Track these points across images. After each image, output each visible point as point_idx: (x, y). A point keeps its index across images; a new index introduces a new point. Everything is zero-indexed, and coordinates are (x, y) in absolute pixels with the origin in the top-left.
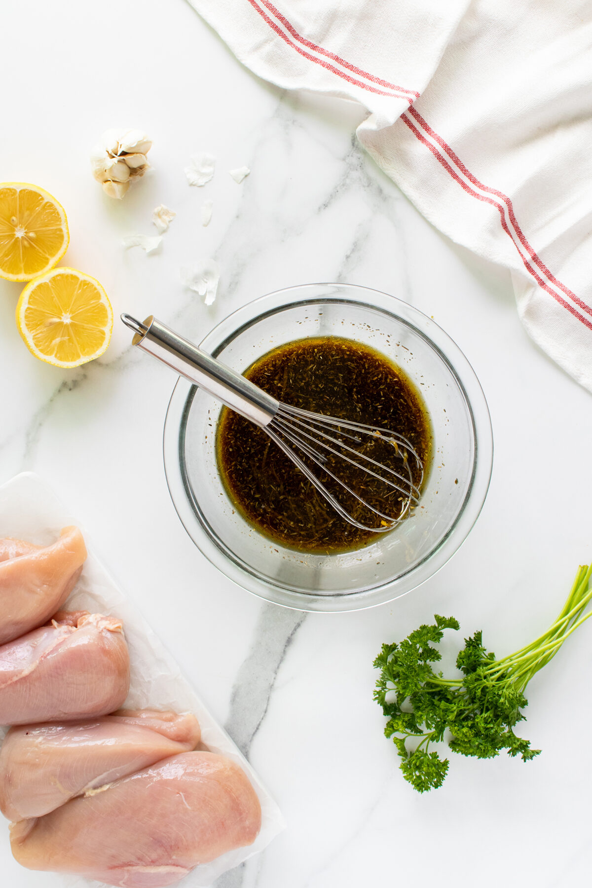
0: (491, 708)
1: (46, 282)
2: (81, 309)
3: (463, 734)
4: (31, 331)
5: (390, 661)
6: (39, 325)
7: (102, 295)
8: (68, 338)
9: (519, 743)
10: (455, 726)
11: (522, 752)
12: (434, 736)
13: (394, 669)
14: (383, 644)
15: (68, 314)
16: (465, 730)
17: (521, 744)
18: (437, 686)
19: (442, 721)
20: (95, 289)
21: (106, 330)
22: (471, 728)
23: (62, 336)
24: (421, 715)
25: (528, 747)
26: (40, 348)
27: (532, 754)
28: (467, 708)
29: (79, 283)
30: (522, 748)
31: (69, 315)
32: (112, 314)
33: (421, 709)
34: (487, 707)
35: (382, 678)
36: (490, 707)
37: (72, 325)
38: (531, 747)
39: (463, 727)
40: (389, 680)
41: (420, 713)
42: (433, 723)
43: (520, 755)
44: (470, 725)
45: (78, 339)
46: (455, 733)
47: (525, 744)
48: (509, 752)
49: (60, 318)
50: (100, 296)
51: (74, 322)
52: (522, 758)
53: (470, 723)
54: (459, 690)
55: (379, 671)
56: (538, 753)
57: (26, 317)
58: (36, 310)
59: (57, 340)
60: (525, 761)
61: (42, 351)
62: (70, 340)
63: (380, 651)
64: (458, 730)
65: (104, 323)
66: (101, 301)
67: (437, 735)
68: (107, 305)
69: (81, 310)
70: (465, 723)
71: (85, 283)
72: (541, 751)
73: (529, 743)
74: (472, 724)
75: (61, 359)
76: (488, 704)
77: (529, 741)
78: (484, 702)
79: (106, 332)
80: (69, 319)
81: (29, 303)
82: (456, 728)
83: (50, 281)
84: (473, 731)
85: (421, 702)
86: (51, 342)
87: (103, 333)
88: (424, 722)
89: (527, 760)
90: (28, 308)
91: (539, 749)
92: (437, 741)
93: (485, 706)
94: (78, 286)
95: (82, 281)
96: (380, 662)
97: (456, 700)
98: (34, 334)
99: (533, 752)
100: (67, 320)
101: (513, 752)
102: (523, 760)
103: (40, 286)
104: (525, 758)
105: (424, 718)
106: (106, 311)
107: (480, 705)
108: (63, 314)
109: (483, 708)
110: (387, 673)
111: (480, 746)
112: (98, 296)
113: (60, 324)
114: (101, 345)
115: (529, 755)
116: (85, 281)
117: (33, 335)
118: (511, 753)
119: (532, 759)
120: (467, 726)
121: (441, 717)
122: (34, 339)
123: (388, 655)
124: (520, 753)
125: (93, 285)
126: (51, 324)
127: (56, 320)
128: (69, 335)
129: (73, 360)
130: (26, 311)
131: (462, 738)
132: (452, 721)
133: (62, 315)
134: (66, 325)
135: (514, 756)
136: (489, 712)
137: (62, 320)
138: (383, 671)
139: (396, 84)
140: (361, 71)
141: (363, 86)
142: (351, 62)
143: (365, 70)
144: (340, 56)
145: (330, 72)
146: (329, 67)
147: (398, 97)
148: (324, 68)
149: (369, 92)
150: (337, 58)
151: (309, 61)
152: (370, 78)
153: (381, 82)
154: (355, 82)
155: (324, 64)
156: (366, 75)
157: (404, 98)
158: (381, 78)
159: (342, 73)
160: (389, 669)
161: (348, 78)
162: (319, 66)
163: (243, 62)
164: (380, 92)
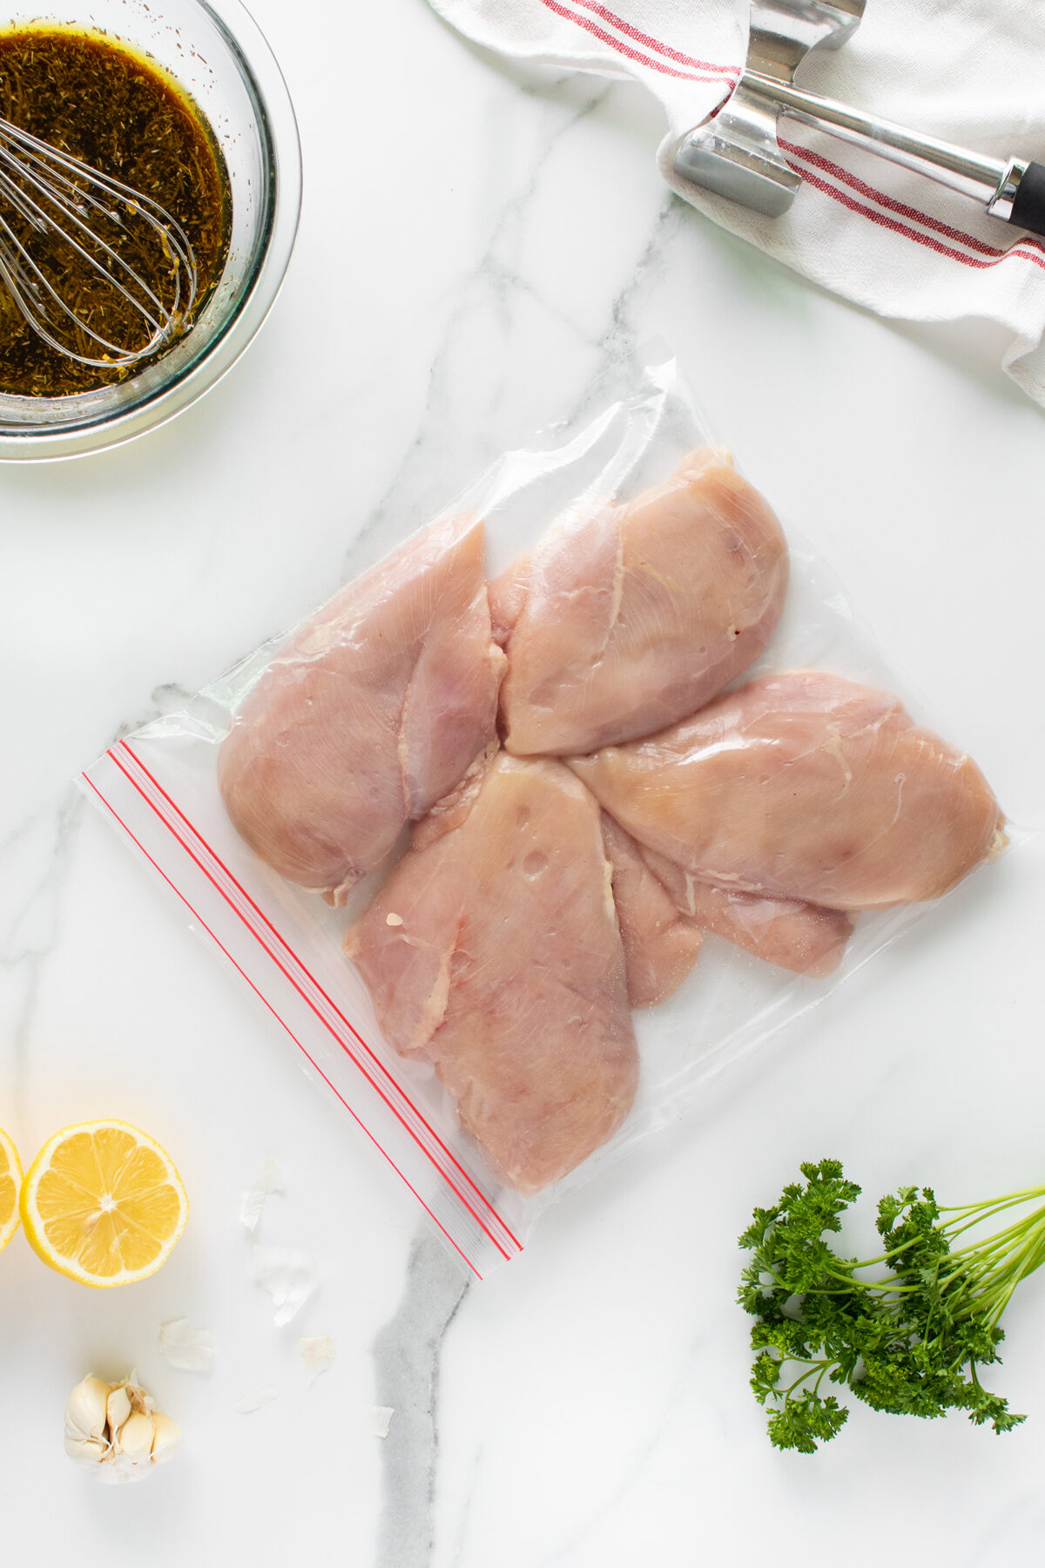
0: (939, 1333)
1: (47, 1172)
2: (118, 1175)
3: (887, 1373)
4: (70, 1255)
5: (769, 1240)
6: (77, 1240)
7: (135, 1134)
8: (127, 1230)
9: (988, 1403)
10: (876, 1360)
11: (994, 1418)
12: (838, 1373)
13: (776, 1252)
14: (756, 1209)
15: (105, 1195)
16: (891, 1368)
17: (992, 1403)
18: (845, 1285)
19: (854, 1349)
20: (120, 1133)
21: (171, 1180)
22: (901, 1365)
23: (118, 1234)
24: (818, 1335)
25: (1003, 1408)
26: (99, 1272)
27: (1010, 1421)
28: (897, 1330)
29: (93, 1139)
30: (995, 1412)
31: (108, 1197)
32: (165, 1153)
33: (817, 1323)
34: (931, 1330)
35: (754, 1266)
36: (936, 1331)
37: (121, 1206)
38: (1011, 1410)
39: (889, 1363)
40: (766, 1270)
41: (816, 1331)
42: (837, 1349)
43: (990, 1422)
44: (900, 1360)
45: (142, 1221)
46: (873, 1371)
47: (998, 1404)
48: (971, 1417)
49: (99, 1209)
50: (132, 1138)
51: (120, 1201)
52: (993, 1428)
53: (900, 1357)
54: (881, 1297)
55: (751, 1253)
56: (1020, 1420)
57: (52, 1240)
58: (58, 1221)
59: (116, 1242)
60: (998, 1433)
61: (104, 1274)
62: (132, 1231)
63: (751, 1221)
64: (880, 1367)
65: (163, 1174)
66: (139, 1145)
67: (842, 1371)
68: (150, 1145)
69: (120, 1178)
70: (892, 1357)
71: (103, 1134)
72: (1025, 1417)
73: (1006, 1404)
74: (904, 1358)
75: (136, 1267)
76: (932, 1326)
77: (1005, 1400)
78: (925, 1322)
79: (173, 1185)
80: (113, 1202)
81: (43, 1217)
82: (877, 1363)
83: (52, 1166)
84: (906, 1369)
85: (820, 1313)
86: (108, 1252)
87: (171, 1189)
88: (823, 1347)
89: (1002, 1432)
90: (47, 1226)
91: (1024, 1414)
92: (841, 1382)
93: (927, 1328)
94: (93, 1145)
95: (94, 1135)
96: (750, 1239)
97: (877, 1314)
98: (78, 1256)
99: (1012, 1417)
100: (108, 1204)
101: (979, 1418)
102: (995, 1430)
103: (42, 1183)
104: (998, 1428)
105: (823, 1339)
106: (155, 1154)
107: (920, 1326)
108: (99, 1199)
109: (924, 1331)
110: (763, 1259)
111: (919, 1399)
112: (129, 1141)
113: (105, 1218)
114: (178, 1208)
115: (1005, 1423)
116: (99, 1131)
117: (77, 1259)
118: (975, 1418)
119: (1010, 1430)
120: (896, 1362)
121: (853, 1343)
122: (81, 1264)
123: (765, 1227)
124: (991, 1419)
125: (114, 1130)
126: (92, 1226)
127: (95, 1216)
128: (127, 1225)
129: (154, 1255)
130: (46, 1231)
131: (884, 1380)
132: (871, 1352)
133: (99, 1203)
134: (114, 1213)
135: (980, 1423)
136: (935, 1340)
137: (103, 1211)
138: (755, 1254)
139: (703, 60)
140: (643, 36)
141: (646, 61)
142: (626, 19)
143: (650, 34)
144: (609, 8)
145: (590, 35)
146: (589, 26)
147: (709, 80)
148: (580, 28)
149: (656, 72)
150: (602, 12)
151: (555, 14)
152: (658, 47)
153: (676, 56)
154: (632, 54)
155: (579, 21)
156: (651, 43)
157: (718, 80)
158: (677, 50)
159: (609, 37)
160: (766, 1252)
161: (621, 47)
162: (571, 24)
163: (442, 13)
164: (676, 74)
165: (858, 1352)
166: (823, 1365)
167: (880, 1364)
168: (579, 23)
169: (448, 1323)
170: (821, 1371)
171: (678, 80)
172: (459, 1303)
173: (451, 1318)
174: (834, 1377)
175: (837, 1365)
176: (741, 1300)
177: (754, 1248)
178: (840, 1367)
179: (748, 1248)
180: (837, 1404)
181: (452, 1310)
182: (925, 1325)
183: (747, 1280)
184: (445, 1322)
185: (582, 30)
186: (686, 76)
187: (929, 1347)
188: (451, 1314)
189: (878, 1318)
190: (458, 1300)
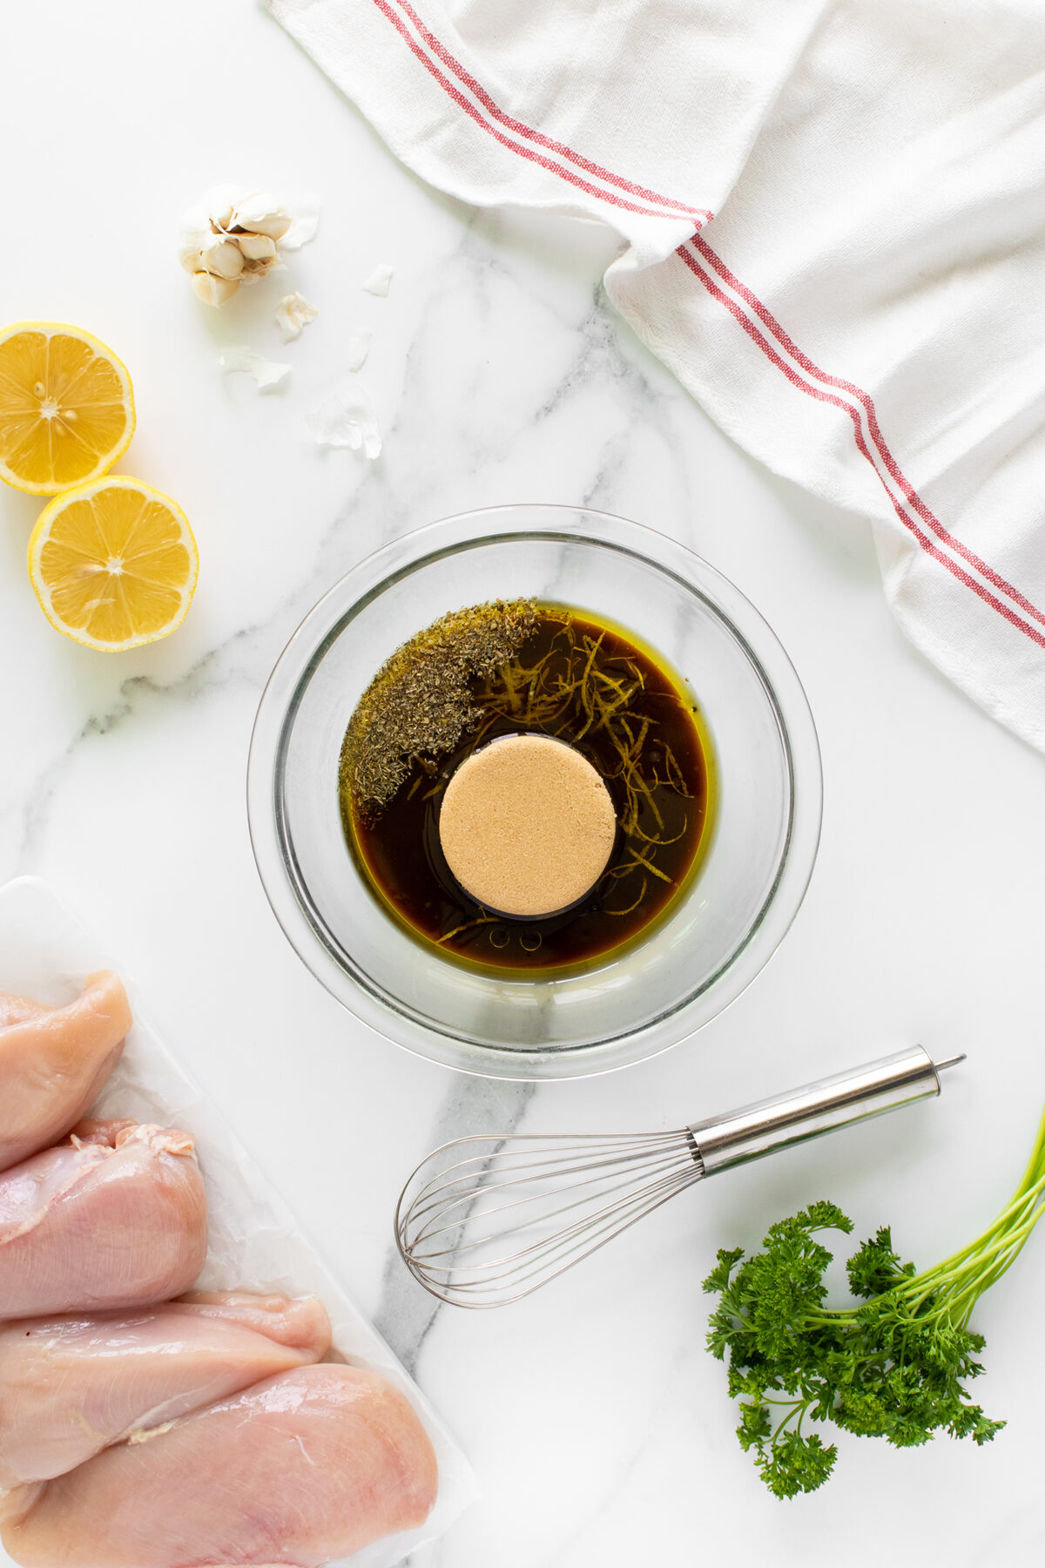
0: (914, 1359)
1: (86, 500)
2: (142, 551)
3: (866, 1403)
5: (734, 1283)
6: (64, 574)
7: (183, 530)
8: (113, 600)
9: (961, 1412)
10: (853, 1392)
11: (973, 1429)
12: (818, 1411)
14: (719, 1251)
15: (118, 558)
16: (870, 1398)
17: (968, 1414)
19: (831, 1384)
20: (172, 518)
21: (184, 591)
22: (878, 1394)
23: (103, 597)
25: (979, 1417)
26: (63, 613)
27: (990, 1429)
29: (143, 504)
30: (972, 1422)
31: (119, 561)
32: (198, 564)
35: (720, 1311)
37: (124, 577)
38: (988, 1417)
39: (866, 1393)
43: (970, 1434)
44: (877, 1390)
45: (131, 603)
46: (852, 1404)
47: (972, 1412)
48: (950, 1431)
49: (105, 565)
50: (178, 531)
51: (127, 573)
52: (974, 1440)
53: (876, 1386)
55: (717, 1297)
56: (1000, 1427)
57: (43, 558)
58: (62, 547)
59: (94, 603)
60: (981, 1445)
61: (67, 619)
62: (117, 604)
63: (714, 1263)
64: (859, 1399)
65: (181, 580)
66: (178, 541)
67: (822, 1407)
68: (190, 548)
69: (142, 554)
71: (155, 508)
72: (1005, 1423)
73: (981, 1411)
75: (99, 636)
77: (978, 1407)
78: (899, 1347)
79: (182, 593)
80: (119, 568)
81: (52, 534)
82: (854, 1396)
83: (93, 499)
86: (84, 605)
87: (177, 595)
88: (798, 1387)
89: (985, 1442)
90: (49, 543)
91: (1002, 1419)
92: (823, 1420)
93: (903, 1355)
94: (141, 511)
95: (147, 502)
96: (715, 1282)
98: (54, 588)
99: (991, 1425)
100: (115, 568)
101: (958, 1432)
102: (978, 1442)
103: (74, 506)
104: (979, 1439)
106: (188, 558)
107: (894, 1353)
108: (110, 558)
109: (900, 1357)
110: (730, 1303)
111: (901, 1428)
112: (174, 531)
113: (102, 575)
114: (172, 617)
115: (985, 1432)
116: (153, 502)
117: (51, 589)
118: (955, 1432)
119: (992, 1439)
120: (873, 1392)
122: (52, 596)
123: (729, 1269)
124: (969, 1430)
125: (168, 512)
126: (87, 574)
127: (97, 568)
128: (116, 596)
129: (120, 639)
130: (44, 547)
131: (863, 1409)
132: (848, 1385)
133: (108, 561)
134: (114, 579)
135: (961, 1438)
136: (911, 1366)
137: (106, 569)
138: (721, 1299)
139: (672, 198)
140: (611, 175)
141: (614, 200)
142: (592, 159)
143: (617, 173)
144: (573, 149)
145: (555, 177)
146: (554, 167)
147: (675, 217)
148: (545, 169)
149: (624, 210)
150: (567, 153)
151: (519, 157)
152: (626, 186)
153: (645, 194)
154: (599, 194)
155: (544, 163)
156: (619, 182)
157: (685, 219)
158: (645, 187)
159: (575, 177)
160: (732, 1295)
161: (587, 187)
162: (535, 165)
163: (403, 159)
164: (643, 211)
165: (834, 1386)
166: (803, 1406)
167: (858, 1396)
168: (544, 165)
169: (425, 1333)
170: (801, 1410)
171: (645, 217)
172: (436, 1312)
173: (428, 1328)
174: (814, 1416)
175: (816, 1403)
176: (711, 1348)
177: (719, 1292)
178: (820, 1405)
179: (712, 1292)
180: (820, 1441)
181: (429, 1320)
182: (899, 1351)
183: (714, 1326)
184: (422, 1332)
185: (547, 172)
186: (653, 213)
187: (905, 1374)
188: (428, 1324)
189: (851, 1349)
190: (435, 1309)
